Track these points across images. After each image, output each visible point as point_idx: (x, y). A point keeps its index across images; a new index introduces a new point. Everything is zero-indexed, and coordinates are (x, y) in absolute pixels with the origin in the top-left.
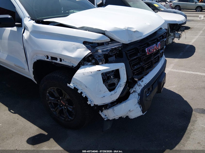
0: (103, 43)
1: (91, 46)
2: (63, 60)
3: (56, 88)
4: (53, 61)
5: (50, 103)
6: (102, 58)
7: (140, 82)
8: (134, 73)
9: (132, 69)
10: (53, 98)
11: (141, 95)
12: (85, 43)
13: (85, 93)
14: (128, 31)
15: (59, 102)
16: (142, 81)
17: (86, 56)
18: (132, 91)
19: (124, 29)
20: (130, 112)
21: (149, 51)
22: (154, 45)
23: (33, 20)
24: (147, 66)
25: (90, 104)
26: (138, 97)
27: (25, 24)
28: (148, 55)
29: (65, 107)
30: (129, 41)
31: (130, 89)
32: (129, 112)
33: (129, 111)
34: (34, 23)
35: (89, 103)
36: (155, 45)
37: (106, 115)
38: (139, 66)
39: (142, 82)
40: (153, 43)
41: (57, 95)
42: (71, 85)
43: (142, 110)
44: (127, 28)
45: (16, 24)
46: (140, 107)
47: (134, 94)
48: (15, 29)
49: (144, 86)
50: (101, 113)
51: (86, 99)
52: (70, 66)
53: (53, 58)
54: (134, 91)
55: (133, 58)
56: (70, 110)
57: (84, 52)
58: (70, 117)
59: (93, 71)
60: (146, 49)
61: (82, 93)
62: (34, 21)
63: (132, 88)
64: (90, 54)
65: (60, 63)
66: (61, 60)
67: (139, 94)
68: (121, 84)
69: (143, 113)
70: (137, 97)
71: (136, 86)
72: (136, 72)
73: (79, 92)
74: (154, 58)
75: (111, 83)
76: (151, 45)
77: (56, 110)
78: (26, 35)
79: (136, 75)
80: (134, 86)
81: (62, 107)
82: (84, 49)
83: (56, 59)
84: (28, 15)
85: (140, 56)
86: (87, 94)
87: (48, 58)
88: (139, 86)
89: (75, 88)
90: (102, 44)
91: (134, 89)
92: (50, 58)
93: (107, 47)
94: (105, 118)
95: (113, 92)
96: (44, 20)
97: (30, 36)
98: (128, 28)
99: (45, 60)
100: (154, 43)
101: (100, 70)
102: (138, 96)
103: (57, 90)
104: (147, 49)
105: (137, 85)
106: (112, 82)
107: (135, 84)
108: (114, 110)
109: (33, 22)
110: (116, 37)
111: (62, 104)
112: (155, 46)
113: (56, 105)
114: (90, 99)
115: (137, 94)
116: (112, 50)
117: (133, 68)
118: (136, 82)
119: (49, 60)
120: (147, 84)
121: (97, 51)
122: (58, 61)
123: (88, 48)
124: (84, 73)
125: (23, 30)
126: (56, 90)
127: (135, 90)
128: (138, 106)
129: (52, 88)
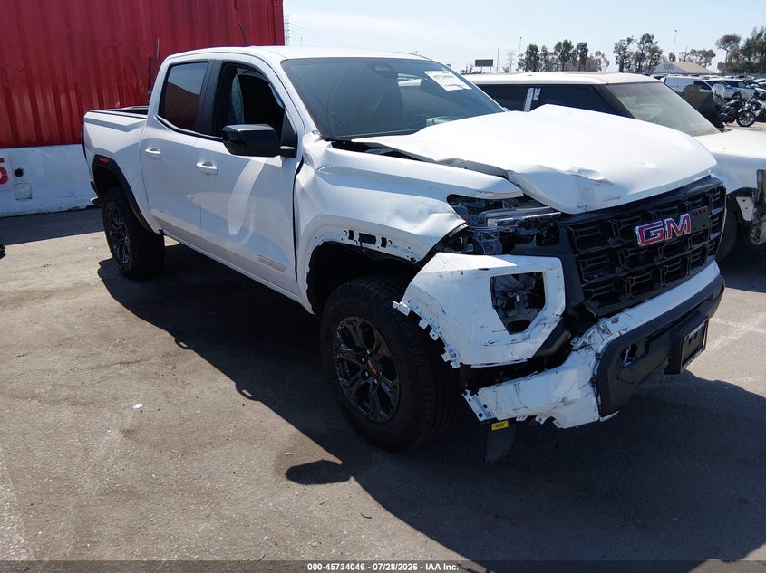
0: (501, 200)
1: (468, 208)
2: (388, 243)
3: (360, 321)
4: (365, 245)
5: (341, 360)
6: (495, 240)
7: (608, 322)
8: (587, 295)
9: (583, 282)
10: (349, 348)
11: (605, 359)
12: (453, 199)
13: (438, 330)
14: (579, 180)
15: (363, 363)
16: (616, 321)
17: (451, 232)
18: (579, 344)
19: (568, 173)
20: (565, 404)
21: (648, 235)
22: (665, 221)
23: (327, 140)
24: (636, 280)
25: (450, 362)
26: (596, 365)
27: (304, 149)
28: (644, 248)
29: (376, 382)
30: (579, 207)
31: (572, 338)
32: (562, 404)
33: (563, 401)
34: (328, 146)
35: (446, 357)
36: (670, 219)
37: (485, 406)
38: (608, 276)
39: (613, 322)
40: (663, 213)
41: (359, 339)
42: (403, 306)
43: (599, 406)
44: (576, 171)
45: (283, 147)
46: (596, 397)
47: (583, 352)
48: (277, 161)
49: (618, 335)
50: (471, 398)
51: (440, 345)
52: (406, 258)
53: (364, 238)
54: (585, 346)
55: (590, 250)
56: (387, 389)
57: (448, 221)
58: (382, 412)
59: (467, 271)
60: (637, 228)
61: (429, 328)
62: (330, 143)
63: (581, 335)
64: (463, 227)
65: (382, 250)
66: (384, 243)
67: (597, 354)
68: (546, 318)
69: (602, 414)
70: (592, 365)
71: (593, 331)
72: (596, 292)
73: (423, 325)
74: (663, 259)
75: (517, 320)
76: (655, 217)
77: (352, 384)
78: (305, 177)
79: (594, 299)
80: (587, 329)
81: (367, 378)
82: (448, 214)
83: (372, 239)
84: (315, 128)
85: (614, 247)
86: (443, 333)
87: (351, 236)
88: (603, 332)
89: (412, 313)
90: (496, 205)
91: (584, 339)
92: (357, 237)
93: (510, 213)
94: (481, 415)
95: (518, 336)
96: (353, 141)
97: (314, 179)
98: (580, 171)
99: (345, 242)
100: (667, 214)
101: (487, 269)
102: (594, 361)
103: (364, 326)
104: (640, 230)
105: (595, 329)
106: (521, 318)
107: (591, 326)
108: (517, 389)
109: (326, 145)
110: (538, 192)
111: (368, 370)
112: (668, 222)
113: (354, 369)
114: (450, 348)
115: (592, 353)
116: (527, 224)
117: (589, 279)
118: (593, 321)
119: (354, 243)
120: (628, 330)
121: (483, 221)
122: (377, 247)
123: (459, 212)
124: (443, 274)
125: (298, 164)
126: (360, 327)
127: (587, 341)
128: (589, 389)
129: (351, 318)
